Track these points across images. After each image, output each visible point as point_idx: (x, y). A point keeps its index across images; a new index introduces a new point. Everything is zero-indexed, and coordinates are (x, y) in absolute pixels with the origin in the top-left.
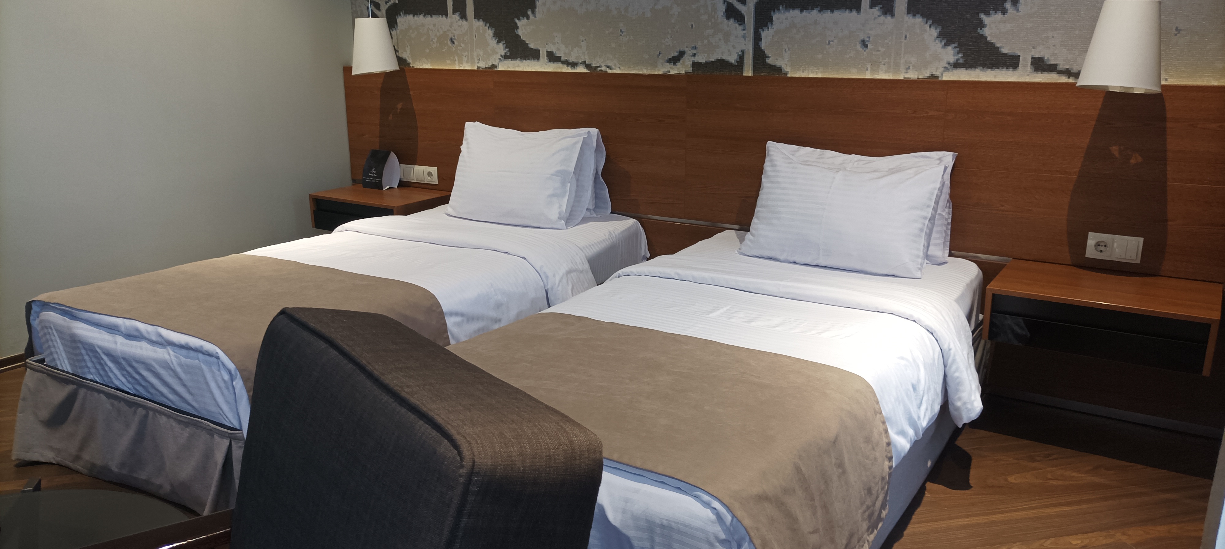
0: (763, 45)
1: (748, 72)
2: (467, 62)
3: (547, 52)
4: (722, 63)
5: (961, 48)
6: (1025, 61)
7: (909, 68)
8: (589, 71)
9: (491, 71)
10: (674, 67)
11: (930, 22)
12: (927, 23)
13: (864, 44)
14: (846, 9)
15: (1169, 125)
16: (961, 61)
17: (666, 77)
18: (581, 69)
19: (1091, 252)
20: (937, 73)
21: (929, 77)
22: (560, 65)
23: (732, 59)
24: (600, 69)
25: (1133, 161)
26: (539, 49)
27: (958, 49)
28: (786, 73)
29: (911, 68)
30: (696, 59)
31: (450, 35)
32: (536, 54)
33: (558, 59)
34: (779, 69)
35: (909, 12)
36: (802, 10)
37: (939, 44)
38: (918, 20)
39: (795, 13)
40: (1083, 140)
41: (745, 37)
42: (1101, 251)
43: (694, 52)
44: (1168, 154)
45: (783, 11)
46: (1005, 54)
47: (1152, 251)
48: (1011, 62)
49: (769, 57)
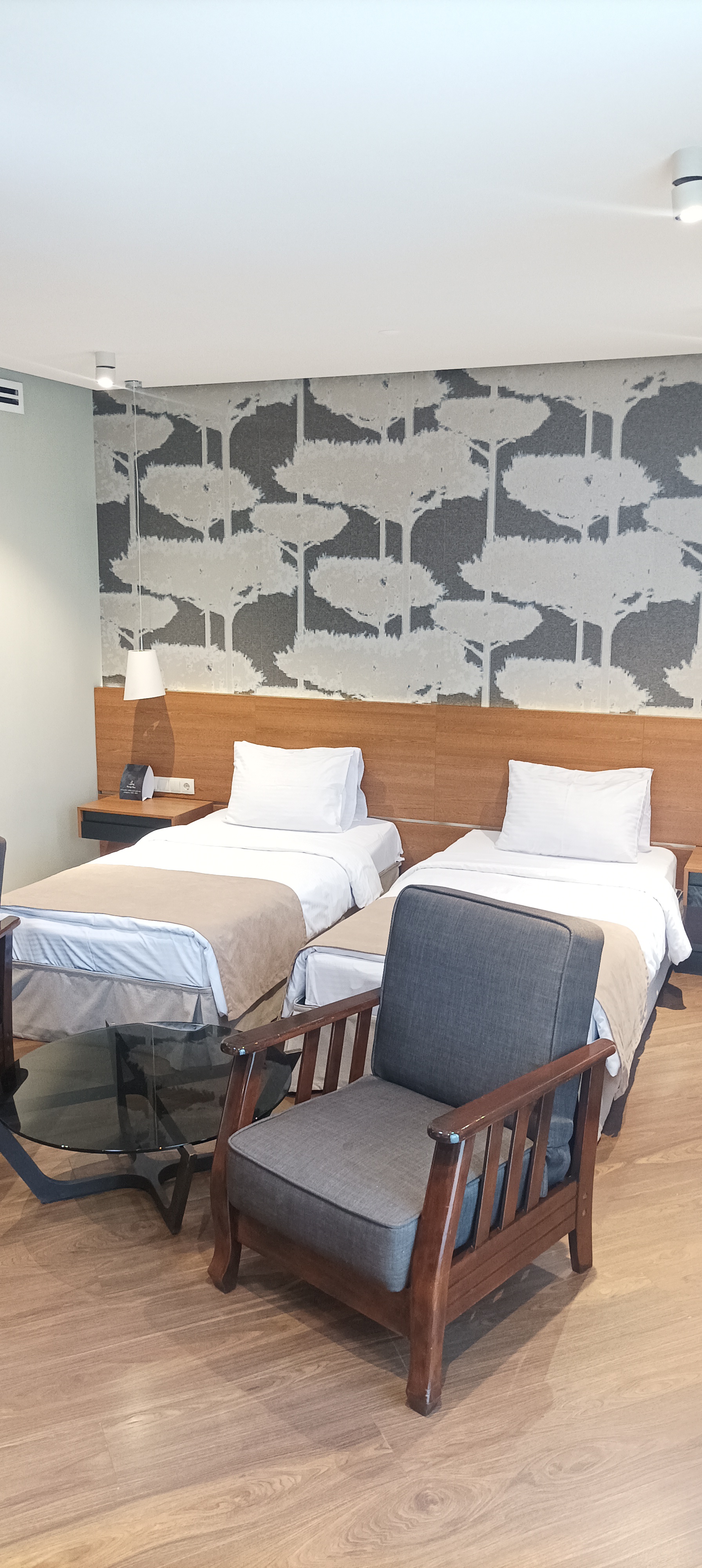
0: (498, 683)
1: (485, 703)
2: (224, 687)
3: (305, 681)
4: (463, 696)
5: (652, 691)
6: (697, 704)
7: (613, 705)
8: (344, 699)
9: (248, 696)
10: (422, 697)
11: (628, 672)
12: (625, 672)
13: (579, 686)
14: (564, 659)
16: (652, 701)
17: (415, 706)
18: (337, 697)
20: (634, 710)
21: (629, 713)
22: (316, 692)
23: (472, 693)
24: (354, 697)
26: (298, 678)
27: (649, 692)
28: (517, 706)
29: (615, 705)
30: (441, 692)
31: (208, 663)
32: (293, 683)
33: (315, 688)
34: (511, 702)
35: (612, 664)
36: (529, 659)
37: (635, 688)
38: (619, 670)
39: (523, 660)
41: (482, 677)
43: (439, 686)
45: (513, 659)
46: (683, 697)
48: (687, 703)
49: (502, 693)
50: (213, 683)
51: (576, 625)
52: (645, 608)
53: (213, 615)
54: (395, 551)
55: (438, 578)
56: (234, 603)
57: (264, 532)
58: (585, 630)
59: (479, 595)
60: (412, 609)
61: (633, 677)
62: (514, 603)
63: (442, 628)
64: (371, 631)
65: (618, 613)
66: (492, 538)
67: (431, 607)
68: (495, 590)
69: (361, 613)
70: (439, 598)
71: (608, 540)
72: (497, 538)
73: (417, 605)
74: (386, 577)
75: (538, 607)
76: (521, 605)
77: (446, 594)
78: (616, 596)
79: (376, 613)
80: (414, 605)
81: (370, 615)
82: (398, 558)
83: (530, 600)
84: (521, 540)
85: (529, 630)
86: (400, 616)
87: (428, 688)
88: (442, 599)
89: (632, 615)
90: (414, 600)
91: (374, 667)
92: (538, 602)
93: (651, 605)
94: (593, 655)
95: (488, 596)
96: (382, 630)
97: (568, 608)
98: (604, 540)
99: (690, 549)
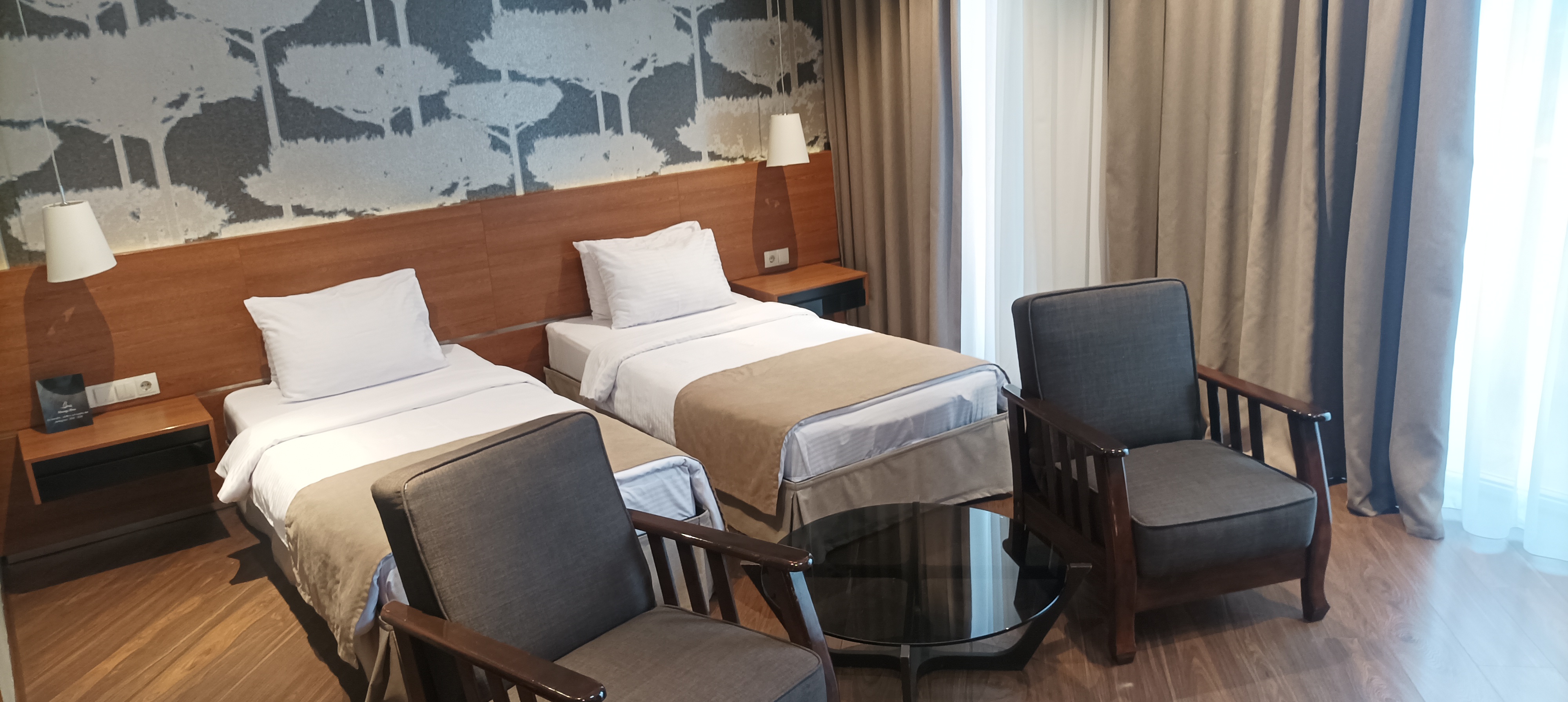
0: (530, 167)
1: (520, 192)
2: (166, 237)
3: (292, 206)
4: (495, 187)
5: (668, 151)
6: (705, 156)
7: (639, 170)
8: (352, 218)
9: (208, 241)
10: (449, 198)
11: (646, 136)
12: (644, 136)
13: (606, 157)
14: (589, 133)
15: (787, 181)
16: (669, 160)
17: (442, 209)
18: (342, 218)
19: (768, 264)
20: (657, 171)
21: (652, 175)
22: (312, 217)
23: (504, 182)
24: (365, 213)
25: (776, 206)
26: (281, 205)
27: (666, 153)
28: (552, 187)
29: (640, 169)
30: (470, 188)
31: (131, 209)
32: (277, 212)
33: (310, 212)
34: (546, 185)
35: (632, 130)
36: (556, 137)
37: (655, 150)
38: (639, 136)
39: (551, 140)
40: (752, 198)
41: (512, 163)
42: (771, 262)
43: (467, 182)
44: (790, 197)
45: (541, 139)
46: (694, 152)
47: (793, 254)
48: (697, 156)
49: (535, 177)
50: (146, 235)
51: (595, 96)
52: (652, 73)
53: (128, 142)
54: (389, 34)
55: (446, 61)
56: (161, 119)
57: (195, 18)
58: (603, 100)
59: (495, 76)
60: (422, 99)
61: (651, 140)
62: (532, 80)
63: (460, 117)
64: (374, 130)
65: (630, 80)
66: (499, 12)
67: (443, 94)
68: (512, 69)
69: (357, 111)
70: (451, 83)
71: (612, 9)
72: (505, 11)
73: (426, 93)
74: (383, 65)
75: (557, 82)
76: (540, 82)
77: (458, 77)
78: (626, 64)
79: (377, 108)
80: (422, 94)
81: (369, 112)
82: (394, 41)
83: (548, 75)
84: (530, 13)
85: (552, 107)
86: (409, 109)
87: (455, 186)
88: (454, 84)
89: (642, 81)
90: (421, 88)
91: (385, 173)
92: (556, 76)
93: (656, 69)
94: (614, 124)
95: (505, 75)
96: (387, 128)
97: (585, 80)
98: (608, 10)
99: (680, 14)
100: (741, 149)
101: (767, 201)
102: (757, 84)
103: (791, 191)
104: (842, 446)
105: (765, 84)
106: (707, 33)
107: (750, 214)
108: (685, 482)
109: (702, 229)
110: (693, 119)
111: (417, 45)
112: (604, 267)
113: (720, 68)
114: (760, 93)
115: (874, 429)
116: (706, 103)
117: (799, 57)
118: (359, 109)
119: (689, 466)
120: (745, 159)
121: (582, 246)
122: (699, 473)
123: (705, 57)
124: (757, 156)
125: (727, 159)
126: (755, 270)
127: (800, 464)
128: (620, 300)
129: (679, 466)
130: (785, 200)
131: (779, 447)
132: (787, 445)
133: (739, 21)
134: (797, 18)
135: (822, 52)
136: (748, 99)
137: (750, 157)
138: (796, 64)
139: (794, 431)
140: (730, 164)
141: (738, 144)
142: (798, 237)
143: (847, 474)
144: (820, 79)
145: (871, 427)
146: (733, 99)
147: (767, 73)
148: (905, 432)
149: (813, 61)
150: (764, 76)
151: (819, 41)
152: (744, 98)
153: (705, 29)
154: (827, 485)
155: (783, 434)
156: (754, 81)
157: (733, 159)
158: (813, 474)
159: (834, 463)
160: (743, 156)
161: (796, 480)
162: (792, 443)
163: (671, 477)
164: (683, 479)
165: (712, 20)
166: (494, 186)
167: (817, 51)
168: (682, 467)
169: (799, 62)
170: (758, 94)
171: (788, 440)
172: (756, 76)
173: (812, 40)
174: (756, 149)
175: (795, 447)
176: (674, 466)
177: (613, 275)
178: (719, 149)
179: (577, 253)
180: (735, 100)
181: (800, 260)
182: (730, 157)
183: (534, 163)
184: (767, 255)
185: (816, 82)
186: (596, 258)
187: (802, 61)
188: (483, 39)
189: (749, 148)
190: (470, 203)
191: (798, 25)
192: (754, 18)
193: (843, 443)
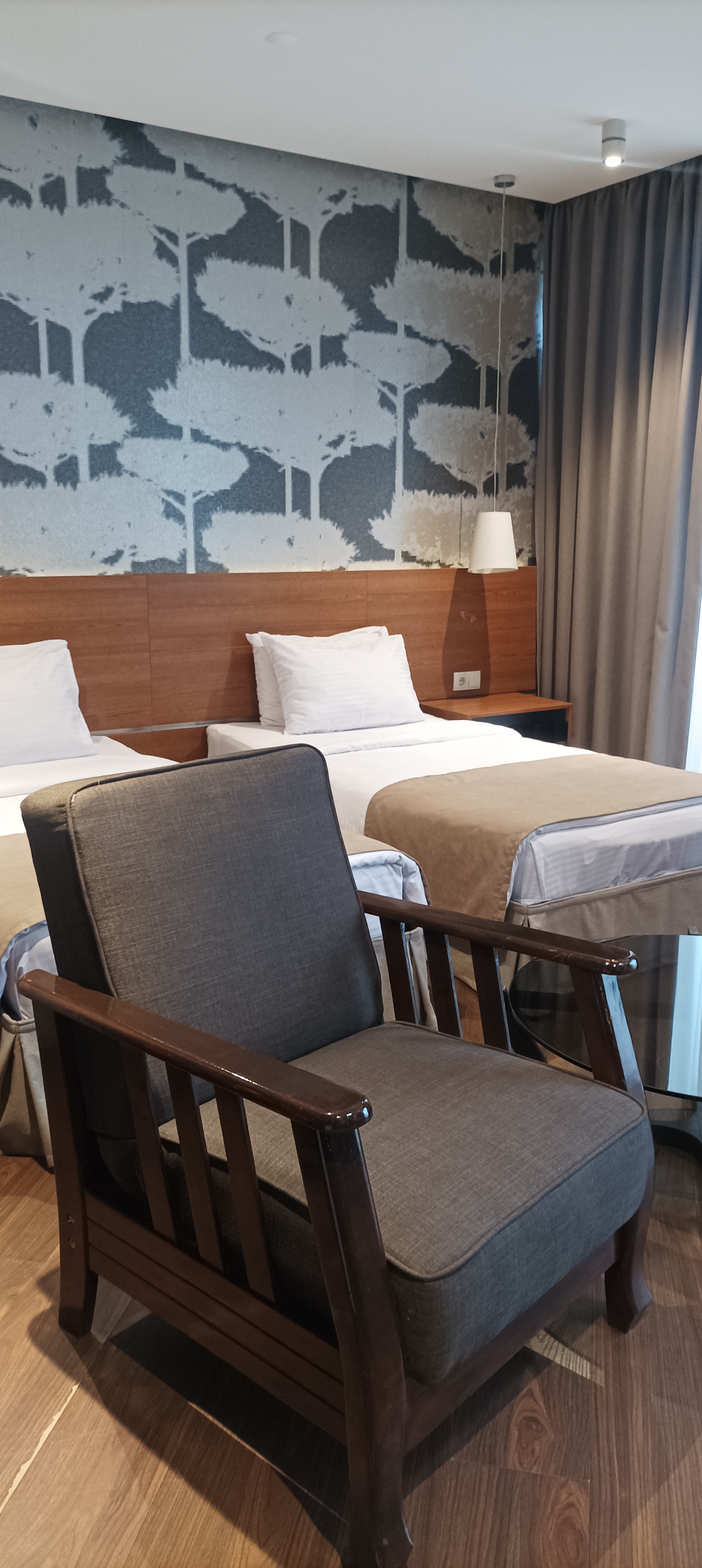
0: (205, 544)
5: (359, 545)
6: (398, 555)
7: (324, 562)
10: (111, 567)
13: (290, 543)
15: (486, 594)
16: (359, 555)
17: (102, 577)
19: (457, 687)
23: (174, 557)
25: (472, 621)
27: (356, 546)
28: (227, 569)
29: (326, 562)
30: (137, 559)
34: (221, 567)
35: (321, 516)
36: (237, 512)
37: (344, 542)
38: (328, 523)
39: (231, 515)
40: (446, 609)
41: (185, 536)
42: (461, 685)
43: (134, 551)
44: (488, 613)
45: (220, 512)
46: (386, 549)
47: (485, 679)
48: (389, 555)
49: (209, 555)
51: (284, 471)
52: (349, 453)
54: (62, 367)
55: (123, 407)
58: (293, 477)
59: (176, 432)
60: (92, 448)
61: (341, 529)
62: (217, 443)
63: (132, 474)
64: (35, 477)
65: (325, 458)
66: (187, 360)
67: (116, 445)
68: (195, 427)
69: (17, 452)
70: (126, 434)
71: (311, 373)
72: (193, 359)
73: (97, 442)
74: (52, 403)
75: (243, 448)
76: (225, 446)
77: (134, 429)
78: (322, 439)
79: (40, 452)
80: (93, 442)
81: (32, 456)
82: (67, 376)
83: (234, 441)
84: (221, 366)
85: (236, 478)
86: (76, 458)
87: (119, 554)
88: (129, 436)
89: (337, 460)
90: (92, 435)
91: (43, 529)
92: (243, 443)
93: (354, 449)
94: (302, 505)
95: (187, 433)
96: (50, 476)
97: (275, 451)
98: (307, 373)
99: (385, 390)
100: (438, 553)
101: (463, 613)
102: (461, 480)
103: (490, 606)
104: (585, 866)
105: (470, 482)
106: (413, 416)
107: (443, 627)
108: (397, 886)
109: (389, 635)
110: (389, 512)
111: (92, 385)
112: (280, 663)
113: (423, 457)
114: (464, 492)
115: (626, 849)
116: (405, 495)
117: (509, 456)
118: (20, 450)
119: (404, 866)
120: (441, 565)
121: (257, 639)
122: (414, 876)
123: (409, 442)
124: (456, 563)
125: (421, 562)
126: (443, 693)
127: (534, 882)
128: (297, 702)
129: (391, 864)
130: (482, 615)
131: (511, 857)
132: (520, 856)
133: (449, 406)
134: (511, 411)
135: (535, 454)
136: (450, 496)
137: (447, 564)
138: (506, 464)
139: (530, 839)
140: (424, 567)
141: (435, 546)
142: (493, 659)
143: (588, 902)
144: (529, 484)
145: (622, 846)
146: (434, 495)
147: (474, 470)
148: (659, 859)
149: (525, 463)
150: (470, 473)
151: (533, 441)
152: (447, 495)
153: (411, 411)
154: (565, 913)
155: (516, 843)
156: (459, 477)
157: (429, 563)
158: (548, 898)
159: (574, 886)
160: (439, 561)
161: (526, 902)
162: (526, 854)
163: (380, 877)
164: (395, 881)
165: (420, 401)
166: (163, 560)
167: (529, 453)
168: (395, 866)
169: (510, 461)
170: (462, 492)
171: (522, 851)
172: (461, 471)
173: (525, 439)
174: (453, 556)
175: (529, 860)
176: (387, 863)
177: (290, 673)
178: (414, 549)
179: (249, 646)
180: (437, 496)
181: (492, 687)
182: (425, 561)
183: (211, 540)
184: (457, 676)
185: (525, 487)
186: (272, 651)
187: (512, 461)
188: (166, 388)
189: (447, 554)
190: (135, 575)
191: (512, 419)
192: (465, 405)
193: (587, 863)
